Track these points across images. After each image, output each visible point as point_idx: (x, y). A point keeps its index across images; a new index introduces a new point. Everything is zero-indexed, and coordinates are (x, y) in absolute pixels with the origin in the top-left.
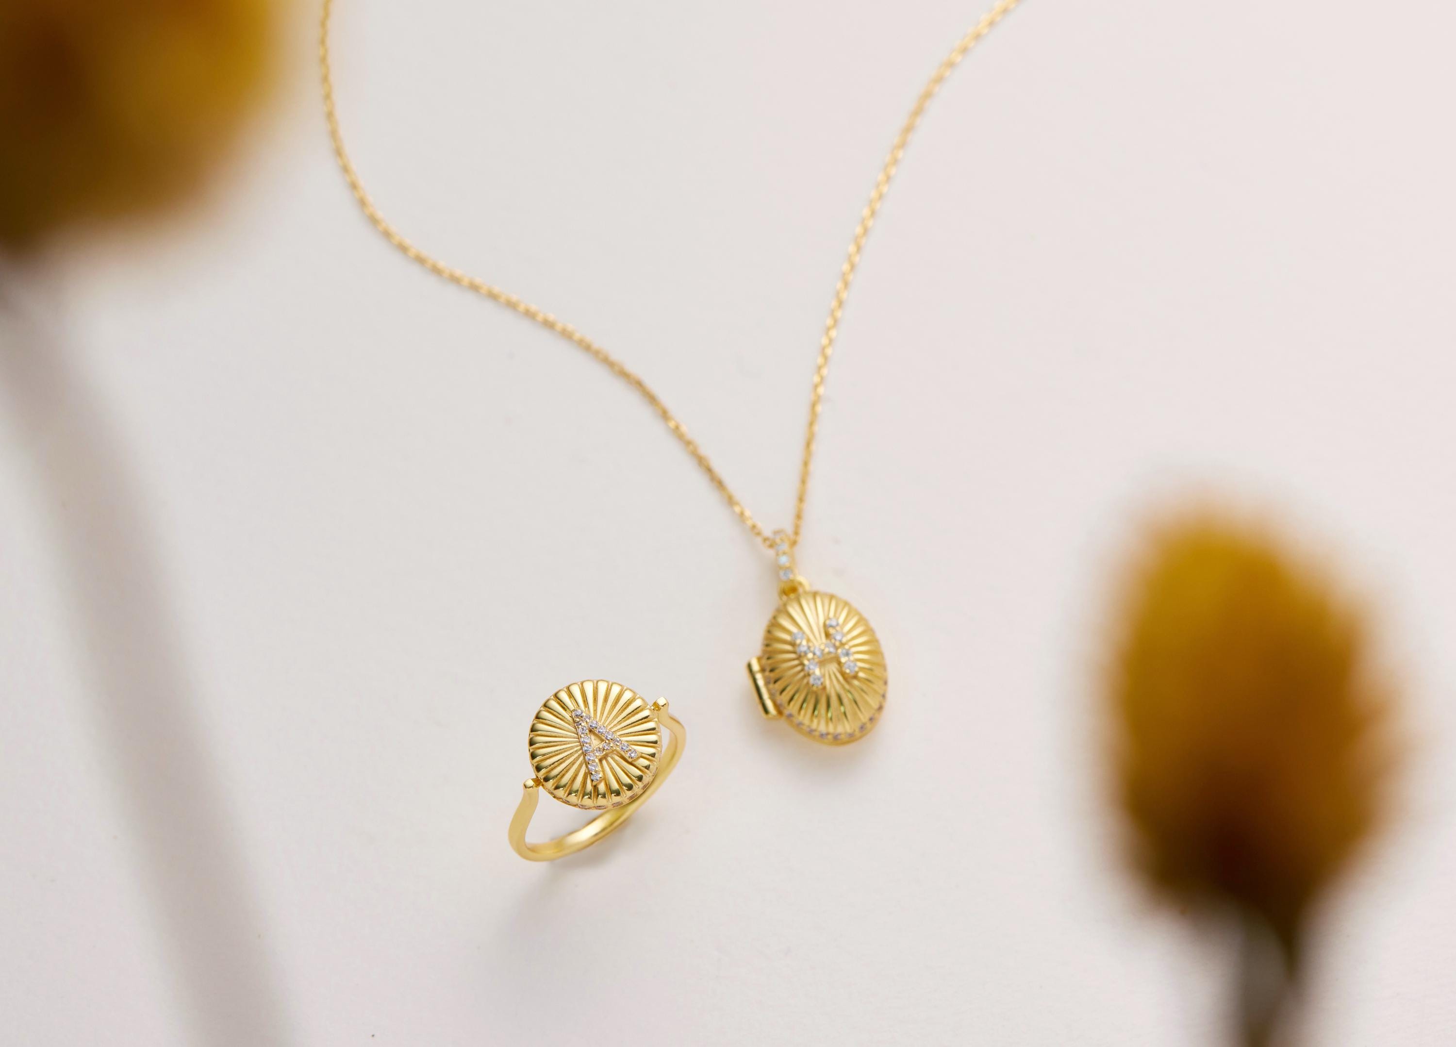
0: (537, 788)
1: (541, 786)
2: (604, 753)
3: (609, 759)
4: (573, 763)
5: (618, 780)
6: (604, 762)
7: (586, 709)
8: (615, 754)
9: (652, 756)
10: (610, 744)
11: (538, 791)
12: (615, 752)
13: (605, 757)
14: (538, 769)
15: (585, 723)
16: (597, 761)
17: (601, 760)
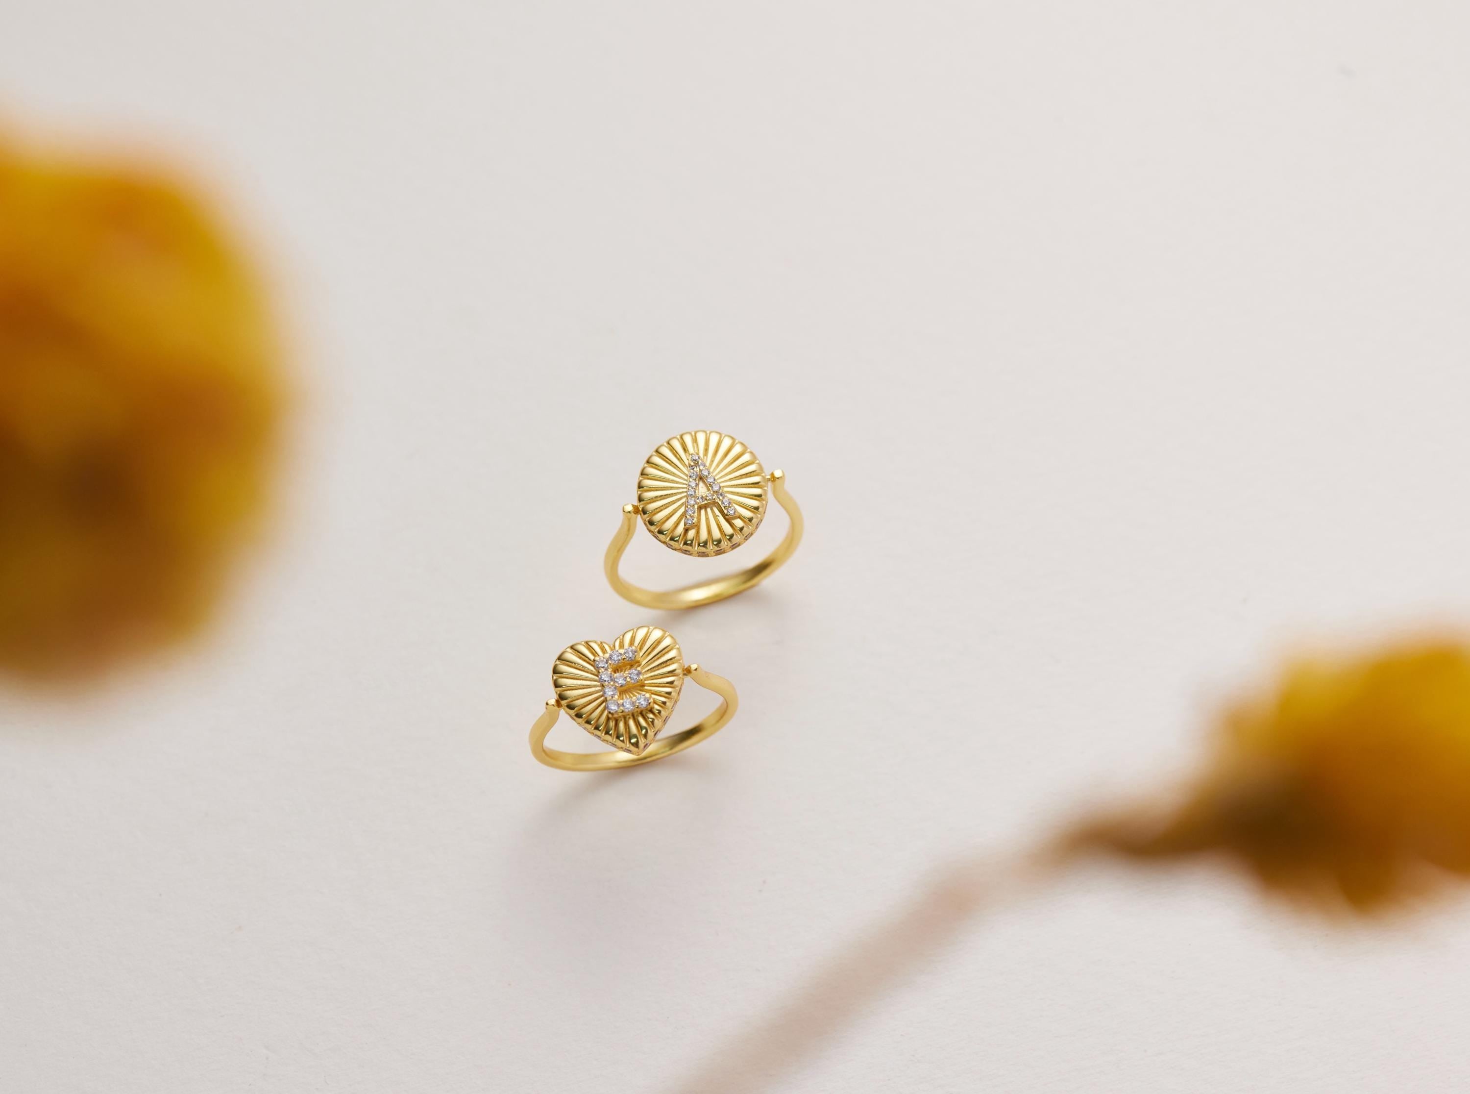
0: (636, 515)
1: (639, 515)
2: (706, 502)
3: (709, 510)
4: (674, 502)
5: (709, 532)
6: (703, 511)
7: (705, 457)
8: (716, 506)
9: (749, 521)
10: (713, 495)
11: (636, 517)
12: (716, 505)
13: (705, 507)
14: (640, 499)
15: (698, 469)
16: (696, 507)
17: (700, 508)
